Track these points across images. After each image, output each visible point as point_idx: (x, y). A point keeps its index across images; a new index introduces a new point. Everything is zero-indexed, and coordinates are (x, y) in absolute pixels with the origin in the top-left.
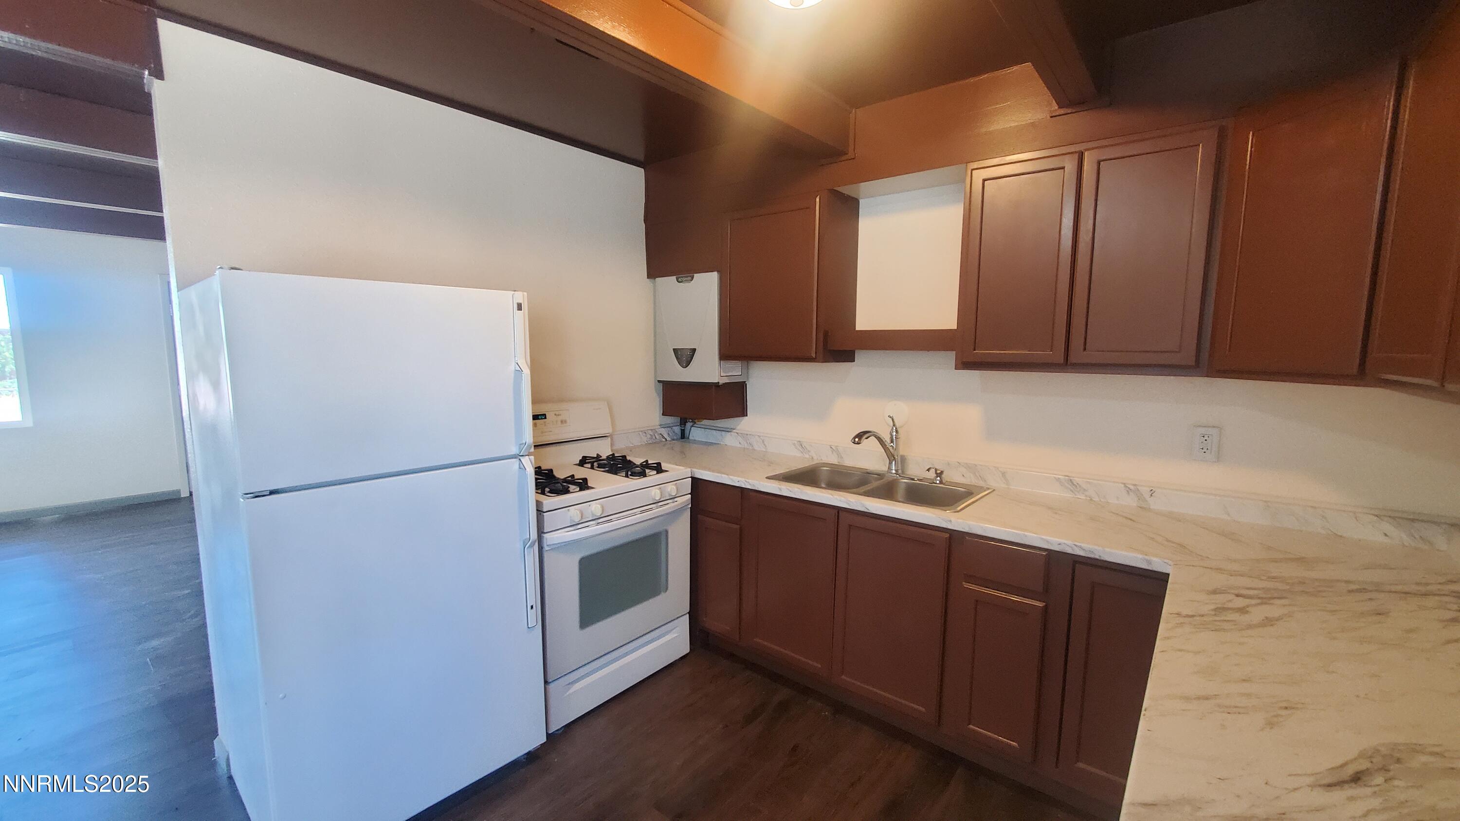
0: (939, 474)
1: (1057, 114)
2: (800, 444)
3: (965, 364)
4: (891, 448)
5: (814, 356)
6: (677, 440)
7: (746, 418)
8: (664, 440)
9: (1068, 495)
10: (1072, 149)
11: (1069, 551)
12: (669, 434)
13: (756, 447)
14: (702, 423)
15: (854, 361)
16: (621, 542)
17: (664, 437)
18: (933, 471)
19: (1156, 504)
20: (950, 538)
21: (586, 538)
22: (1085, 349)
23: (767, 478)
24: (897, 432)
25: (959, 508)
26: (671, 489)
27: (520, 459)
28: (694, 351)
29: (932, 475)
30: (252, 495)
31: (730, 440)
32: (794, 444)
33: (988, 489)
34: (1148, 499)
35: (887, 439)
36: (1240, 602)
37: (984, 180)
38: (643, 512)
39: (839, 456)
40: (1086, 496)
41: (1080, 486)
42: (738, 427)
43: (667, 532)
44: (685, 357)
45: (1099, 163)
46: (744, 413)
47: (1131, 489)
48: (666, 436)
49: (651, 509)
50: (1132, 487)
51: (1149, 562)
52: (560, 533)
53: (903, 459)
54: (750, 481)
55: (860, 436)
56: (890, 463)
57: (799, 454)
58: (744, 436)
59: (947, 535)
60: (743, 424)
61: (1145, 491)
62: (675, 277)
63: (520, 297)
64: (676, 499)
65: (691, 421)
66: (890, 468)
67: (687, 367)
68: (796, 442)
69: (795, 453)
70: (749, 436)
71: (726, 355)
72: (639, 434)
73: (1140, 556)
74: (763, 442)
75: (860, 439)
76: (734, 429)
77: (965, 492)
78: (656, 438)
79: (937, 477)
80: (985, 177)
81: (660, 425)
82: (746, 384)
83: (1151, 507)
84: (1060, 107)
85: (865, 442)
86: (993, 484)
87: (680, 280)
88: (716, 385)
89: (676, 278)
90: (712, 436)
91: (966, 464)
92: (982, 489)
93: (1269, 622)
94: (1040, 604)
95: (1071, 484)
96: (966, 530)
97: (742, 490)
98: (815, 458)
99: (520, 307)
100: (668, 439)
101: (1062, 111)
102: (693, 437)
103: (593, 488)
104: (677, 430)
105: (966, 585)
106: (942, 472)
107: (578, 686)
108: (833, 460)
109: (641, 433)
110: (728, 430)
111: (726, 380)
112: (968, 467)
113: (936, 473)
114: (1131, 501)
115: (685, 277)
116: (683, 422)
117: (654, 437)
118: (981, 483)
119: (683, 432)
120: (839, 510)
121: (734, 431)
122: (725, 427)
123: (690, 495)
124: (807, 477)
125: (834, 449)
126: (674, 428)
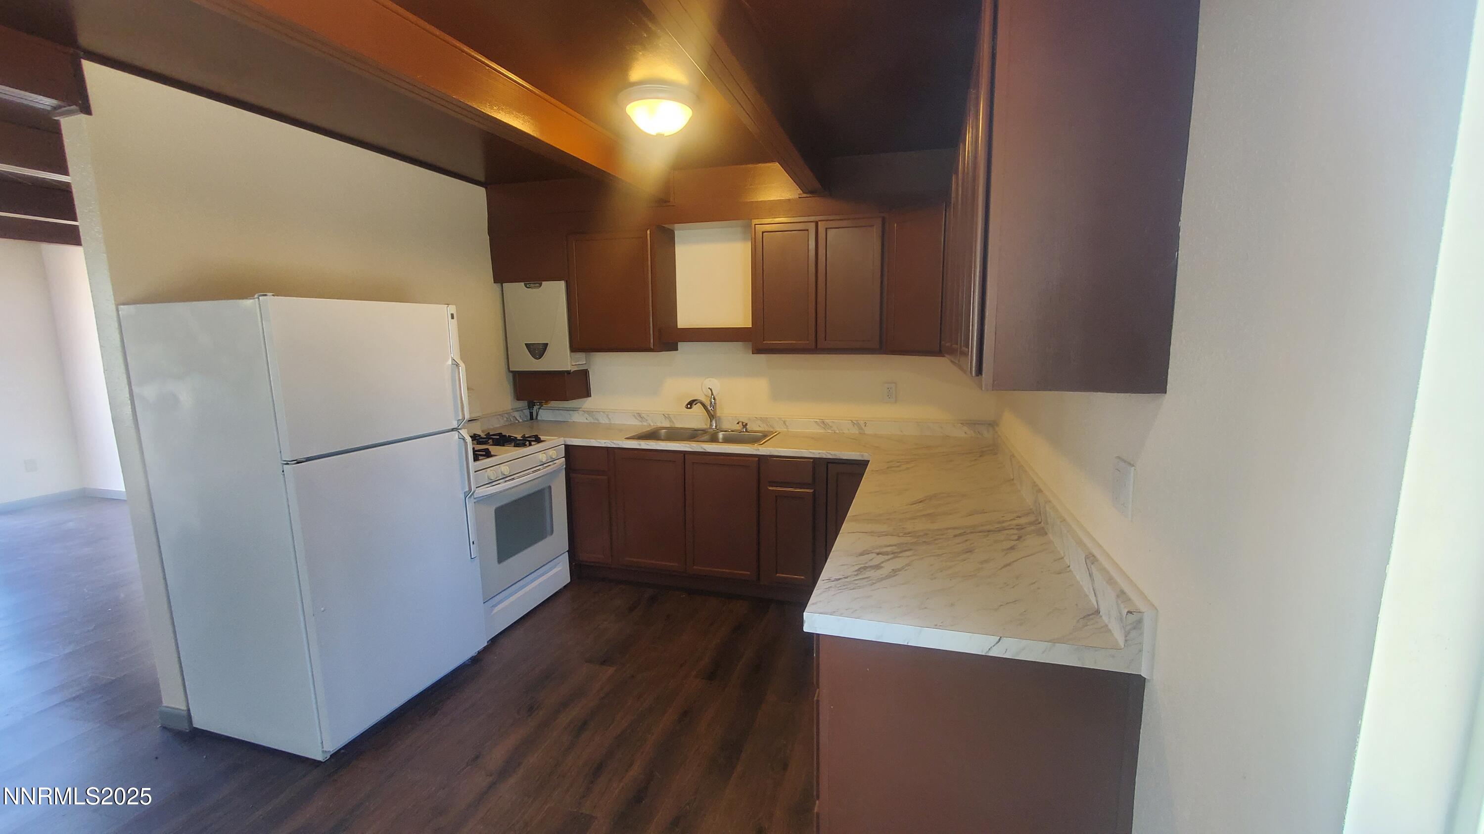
0: (745, 426)
1: (803, 196)
2: (639, 415)
3: (758, 350)
4: (711, 411)
5: (652, 347)
6: (527, 421)
7: (589, 398)
8: (517, 422)
9: (822, 431)
10: (812, 218)
11: (824, 456)
12: (520, 416)
13: (602, 421)
14: (549, 405)
15: (677, 350)
16: (525, 494)
17: (517, 420)
18: (740, 424)
19: (868, 431)
20: (759, 460)
21: (501, 492)
22: (826, 340)
23: (625, 438)
24: (714, 399)
25: (761, 443)
26: (552, 453)
27: (459, 432)
28: (546, 345)
29: (739, 427)
30: (296, 462)
31: (577, 418)
32: (634, 416)
33: (776, 432)
34: (863, 427)
35: (708, 404)
36: (899, 464)
37: (763, 233)
38: (534, 472)
39: (671, 421)
40: (832, 431)
41: (829, 425)
42: (583, 407)
43: (550, 487)
44: (538, 350)
45: (826, 229)
46: (588, 395)
47: (855, 424)
48: (518, 418)
49: (539, 470)
50: (855, 422)
51: (862, 456)
52: (481, 489)
53: (720, 418)
54: (614, 442)
55: (691, 404)
56: (711, 421)
57: (639, 423)
58: (590, 412)
59: (757, 459)
60: (587, 403)
61: (862, 423)
62: (523, 283)
63: (452, 309)
64: (555, 462)
65: (538, 404)
66: (711, 425)
67: (540, 358)
68: (635, 414)
69: (635, 422)
70: (594, 413)
71: (575, 348)
72: (498, 418)
73: (858, 453)
74: (607, 416)
75: (691, 406)
76: (580, 408)
77: (761, 436)
78: (511, 420)
79: (743, 428)
80: (764, 230)
81: (512, 409)
82: (589, 372)
83: (866, 432)
84: (804, 193)
85: (694, 407)
86: (778, 429)
87: (528, 286)
88: (568, 372)
89: (525, 284)
90: (559, 416)
91: (761, 418)
92: (772, 433)
93: (908, 469)
94: (812, 491)
95: (823, 424)
96: (768, 453)
97: (607, 448)
98: (652, 424)
99: (452, 317)
100: (521, 421)
101: (805, 195)
102: (541, 417)
103: (496, 455)
104: (527, 412)
105: (770, 488)
106: (746, 424)
107: (496, 609)
108: (667, 424)
109: (499, 416)
110: (575, 410)
111: (576, 369)
112: (761, 419)
113: (743, 425)
114: (855, 431)
115: (533, 284)
116: (531, 405)
117: (509, 419)
118: (772, 430)
119: (531, 414)
120: (684, 453)
121: (581, 409)
122: (573, 407)
123: (564, 459)
124: (652, 435)
125: (667, 417)
126: (524, 411)
